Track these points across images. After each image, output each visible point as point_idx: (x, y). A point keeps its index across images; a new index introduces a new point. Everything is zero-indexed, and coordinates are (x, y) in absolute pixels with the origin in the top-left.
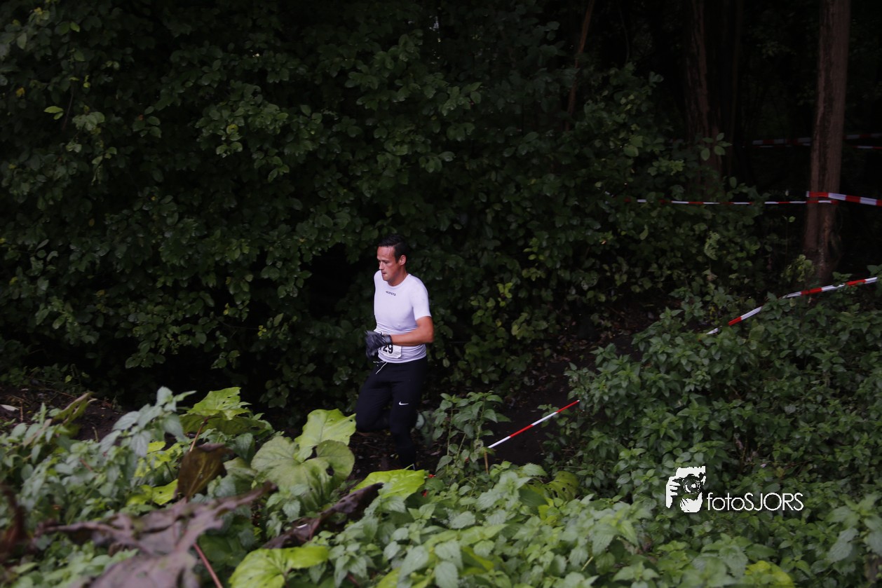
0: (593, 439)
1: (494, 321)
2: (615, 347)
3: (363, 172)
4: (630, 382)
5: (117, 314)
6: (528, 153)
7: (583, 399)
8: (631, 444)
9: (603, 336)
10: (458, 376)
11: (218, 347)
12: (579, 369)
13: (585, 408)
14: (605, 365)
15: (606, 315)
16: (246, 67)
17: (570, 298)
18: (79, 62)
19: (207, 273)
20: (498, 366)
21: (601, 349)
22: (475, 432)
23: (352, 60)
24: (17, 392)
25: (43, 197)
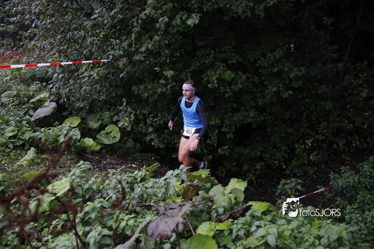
0: (337, 200)
1: (303, 153)
2: (349, 167)
3: (259, 96)
4: (354, 181)
6: (321, 93)
7: (335, 185)
8: (353, 204)
9: (346, 163)
10: (288, 172)
11: (204, 153)
12: (334, 174)
13: (336, 189)
14: (345, 173)
15: (348, 155)
16: (221, 57)
17: (334, 147)
18: (167, 53)
20: (304, 170)
21: (344, 167)
22: (292, 193)
23: (259, 56)
24: (137, 161)
25: (151, 98)
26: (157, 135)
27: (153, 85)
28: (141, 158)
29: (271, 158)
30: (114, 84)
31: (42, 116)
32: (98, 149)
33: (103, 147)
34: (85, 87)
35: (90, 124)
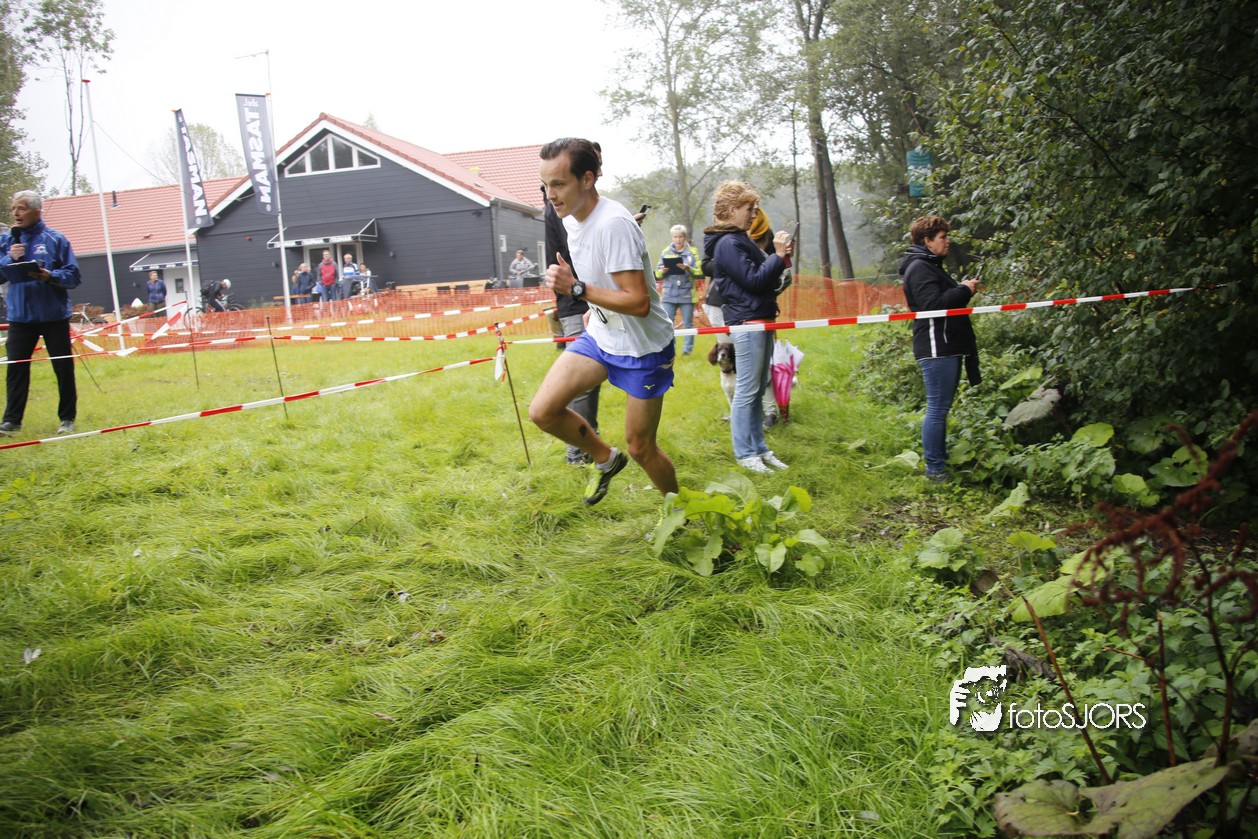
30: (1198, 348)
31: (1026, 419)
32: (1154, 503)
33: (1166, 498)
34: (1126, 356)
35: (1136, 443)
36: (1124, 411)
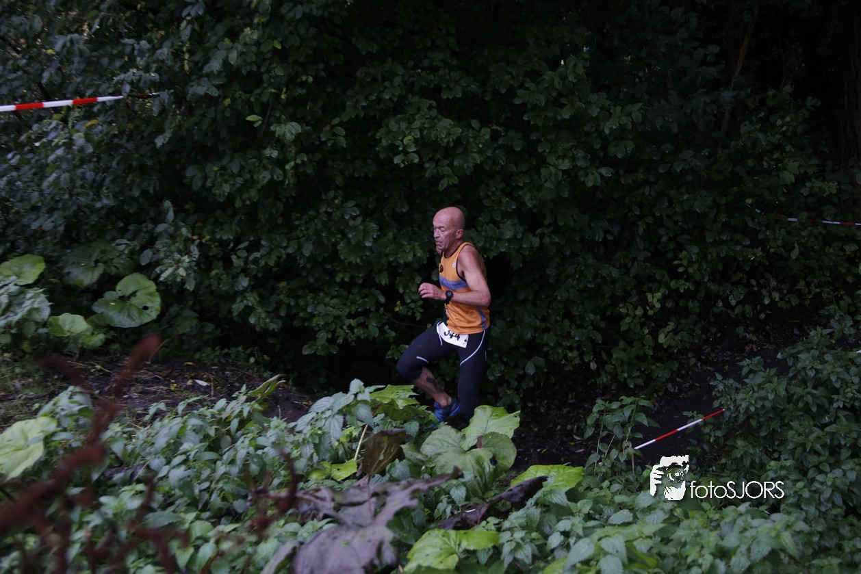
0: (737, 448)
1: (641, 329)
2: (761, 359)
4: (776, 395)
5: (297, 304)
6: (683, 169)
7: (729, 409)
8: (776, 455)
9: (748, 349)
10: (604, 379)
11: (388, 340)
12: (724, 379)
13: (730, 416)
14: (751, 376)
15: (751, 329)
16: (424, 84)
17: (716, 310)
18: (278, 76)
19: (380, 271)
20: (643, 372)
21: (748, 361)
22: (624, 434)
23: (521, 78)
24: (208, 370)
25: (241, 198)
26: (260, 295)
27: (243, 163)
28: (219, 361)
29: (560, 345)
30: (135, 164)
32: (100, 344)
33: (113, 336)
34: (54, 175)
35: (73, 275)
36: (58, 236)
